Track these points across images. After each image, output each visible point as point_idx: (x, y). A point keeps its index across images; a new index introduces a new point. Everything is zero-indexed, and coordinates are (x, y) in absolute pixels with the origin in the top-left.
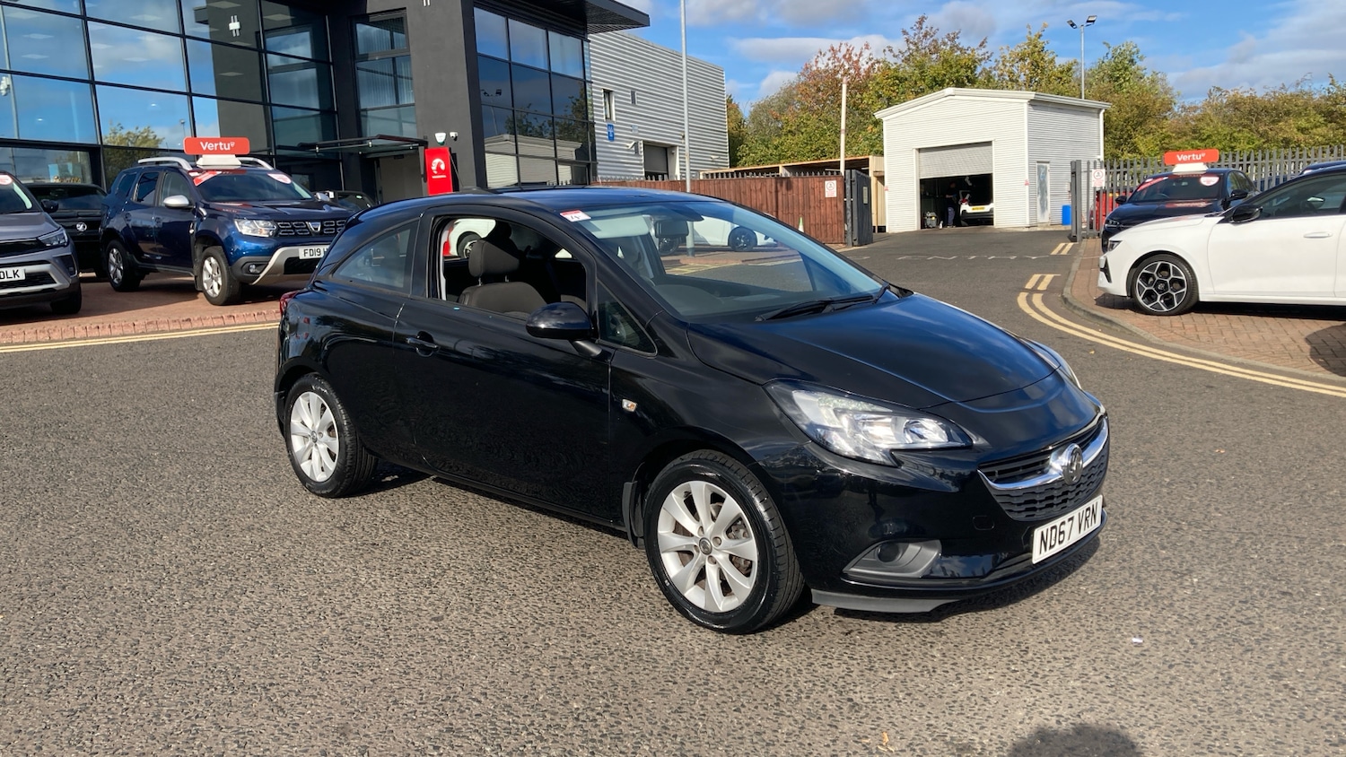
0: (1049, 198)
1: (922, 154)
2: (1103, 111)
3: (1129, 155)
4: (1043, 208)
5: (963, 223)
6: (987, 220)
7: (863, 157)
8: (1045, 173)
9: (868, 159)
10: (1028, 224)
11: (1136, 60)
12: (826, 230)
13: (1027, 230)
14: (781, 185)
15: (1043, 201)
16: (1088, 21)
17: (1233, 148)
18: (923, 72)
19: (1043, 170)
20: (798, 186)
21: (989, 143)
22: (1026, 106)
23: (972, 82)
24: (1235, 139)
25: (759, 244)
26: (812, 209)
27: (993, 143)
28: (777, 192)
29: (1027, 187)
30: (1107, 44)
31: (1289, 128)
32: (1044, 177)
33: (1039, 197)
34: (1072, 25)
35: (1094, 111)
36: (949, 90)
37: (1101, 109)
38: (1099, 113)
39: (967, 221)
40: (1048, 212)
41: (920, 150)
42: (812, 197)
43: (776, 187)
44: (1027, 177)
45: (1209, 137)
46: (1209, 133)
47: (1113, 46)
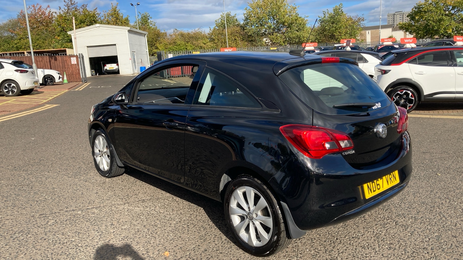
0: (136, 64)
1: (89, 48)
2: (146, 35)
3: (156, 50)
4: (136, 68)
5: (106, 73)
6: (117, 72)
7: (63, 49)
8: (134, 55)
9: (66, 50)
10: (132, 73)
11: (150, 18)
12: (73, 77)
13: (132, 75)
14: (52, 59)
15: (135, 65)
16: (137, 4)
17: (186, 49)
18: (77, 18)
19: (134, 54)
20: (59, 59)
21: (115, 45)
22: (127, 32)
23: (96, 22)
24: (186, 46)
25: (56, 82)
26: (66, 69)
27: (116, 45)
28: (50, 62)
29: (131, 60)
30: (140, 13)
31: (200, 43)
32: (134, 57)
33: (134, 64)
34: (132, 5)
35: (143, 35)
36: (97, 25)
37: (145, 34)
38: (145, 36)
39: (107, 73)
40: (137, 69)
41: (88, 47)
42: (66, 64)
43: (50, 60)
44: (130, 57)
45: (179, 45)
46: (179, 44)
47: (142, 13)
